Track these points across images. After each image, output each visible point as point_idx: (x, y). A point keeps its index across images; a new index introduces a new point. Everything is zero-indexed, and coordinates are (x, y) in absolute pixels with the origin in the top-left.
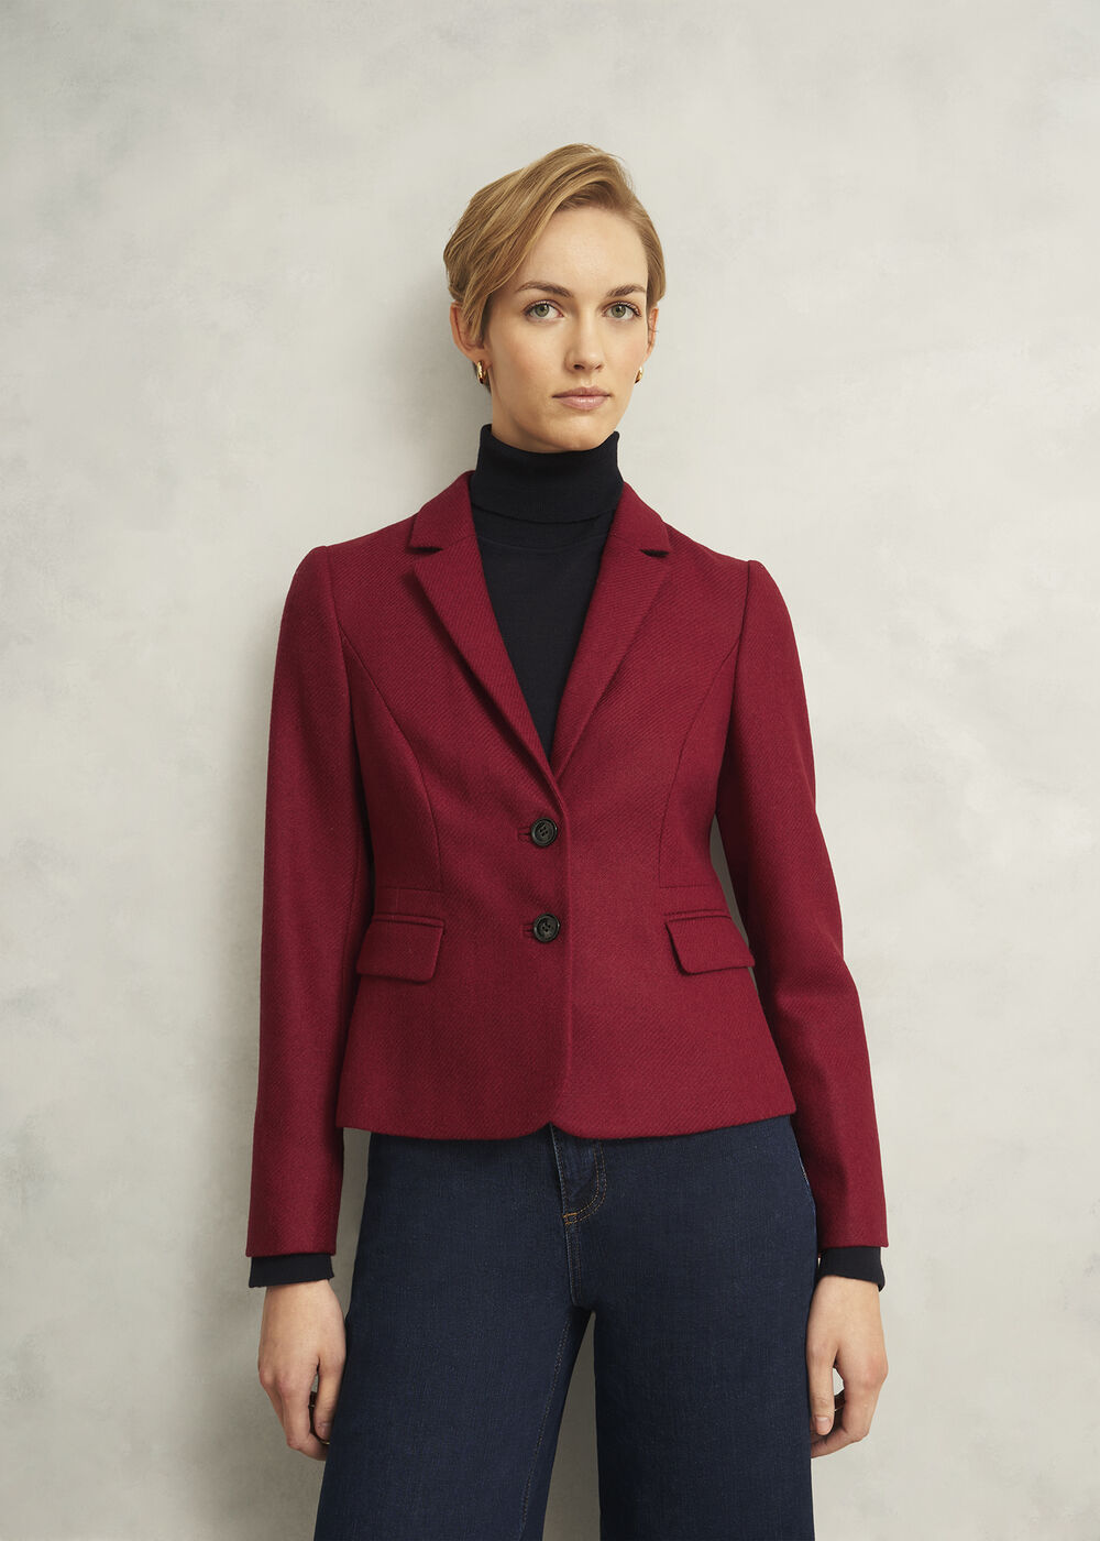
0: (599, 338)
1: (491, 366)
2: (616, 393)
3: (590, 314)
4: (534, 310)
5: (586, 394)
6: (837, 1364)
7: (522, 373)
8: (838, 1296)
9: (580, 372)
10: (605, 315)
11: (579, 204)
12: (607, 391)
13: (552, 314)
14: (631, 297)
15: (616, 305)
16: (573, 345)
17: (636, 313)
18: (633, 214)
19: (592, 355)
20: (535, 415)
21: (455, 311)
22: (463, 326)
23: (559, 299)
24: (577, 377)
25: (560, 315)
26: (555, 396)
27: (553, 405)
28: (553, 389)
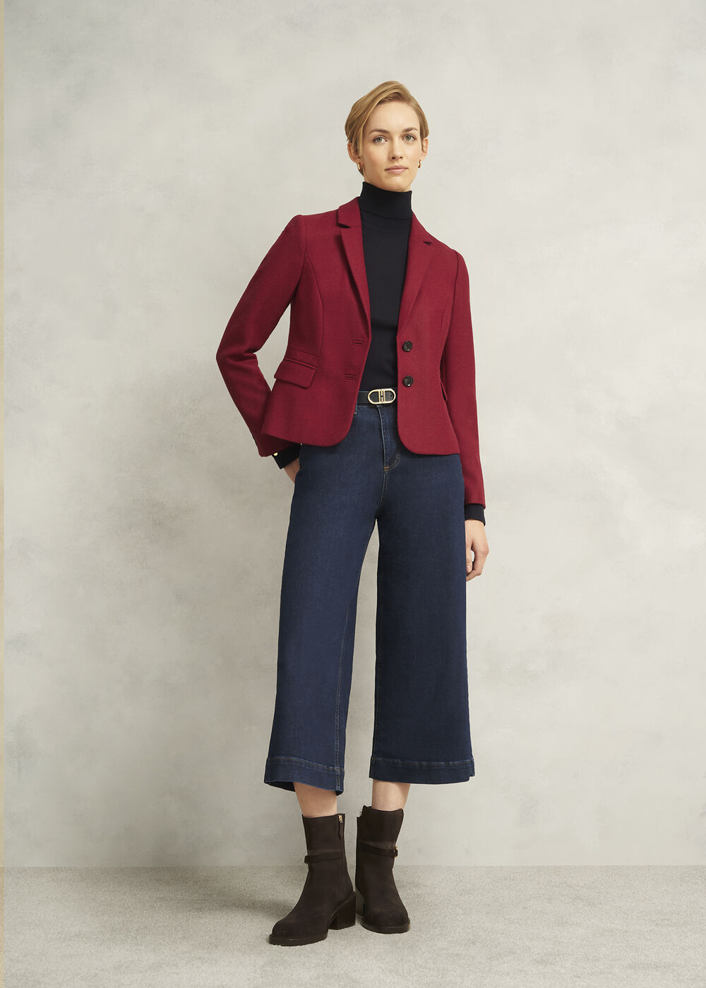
0: (400, 147)
1: (363, 165)
2: (410, 167)
3: (397, 140)
4: (376, 140)
5: (397, 168)
6: (473, 548)
7: (374, 163)
8: (471, 526)
9: (395, 160)
10: (403, 139)
11: (390, 100)
12: (406, 166)
13: (383, 140)
14: (411, 132)
15: (407, 136)
16: (391, 150)
17: (415, 139)
18: (412, 103)
19: (398, 153)
20: (380, 178)
21: (349, 146)
22: (352, 151)
23: (385, 135)
24: (393, 162)
25: (386, 141)
26: (386, 170)
27: (385, 173)
28: (385, 167)
